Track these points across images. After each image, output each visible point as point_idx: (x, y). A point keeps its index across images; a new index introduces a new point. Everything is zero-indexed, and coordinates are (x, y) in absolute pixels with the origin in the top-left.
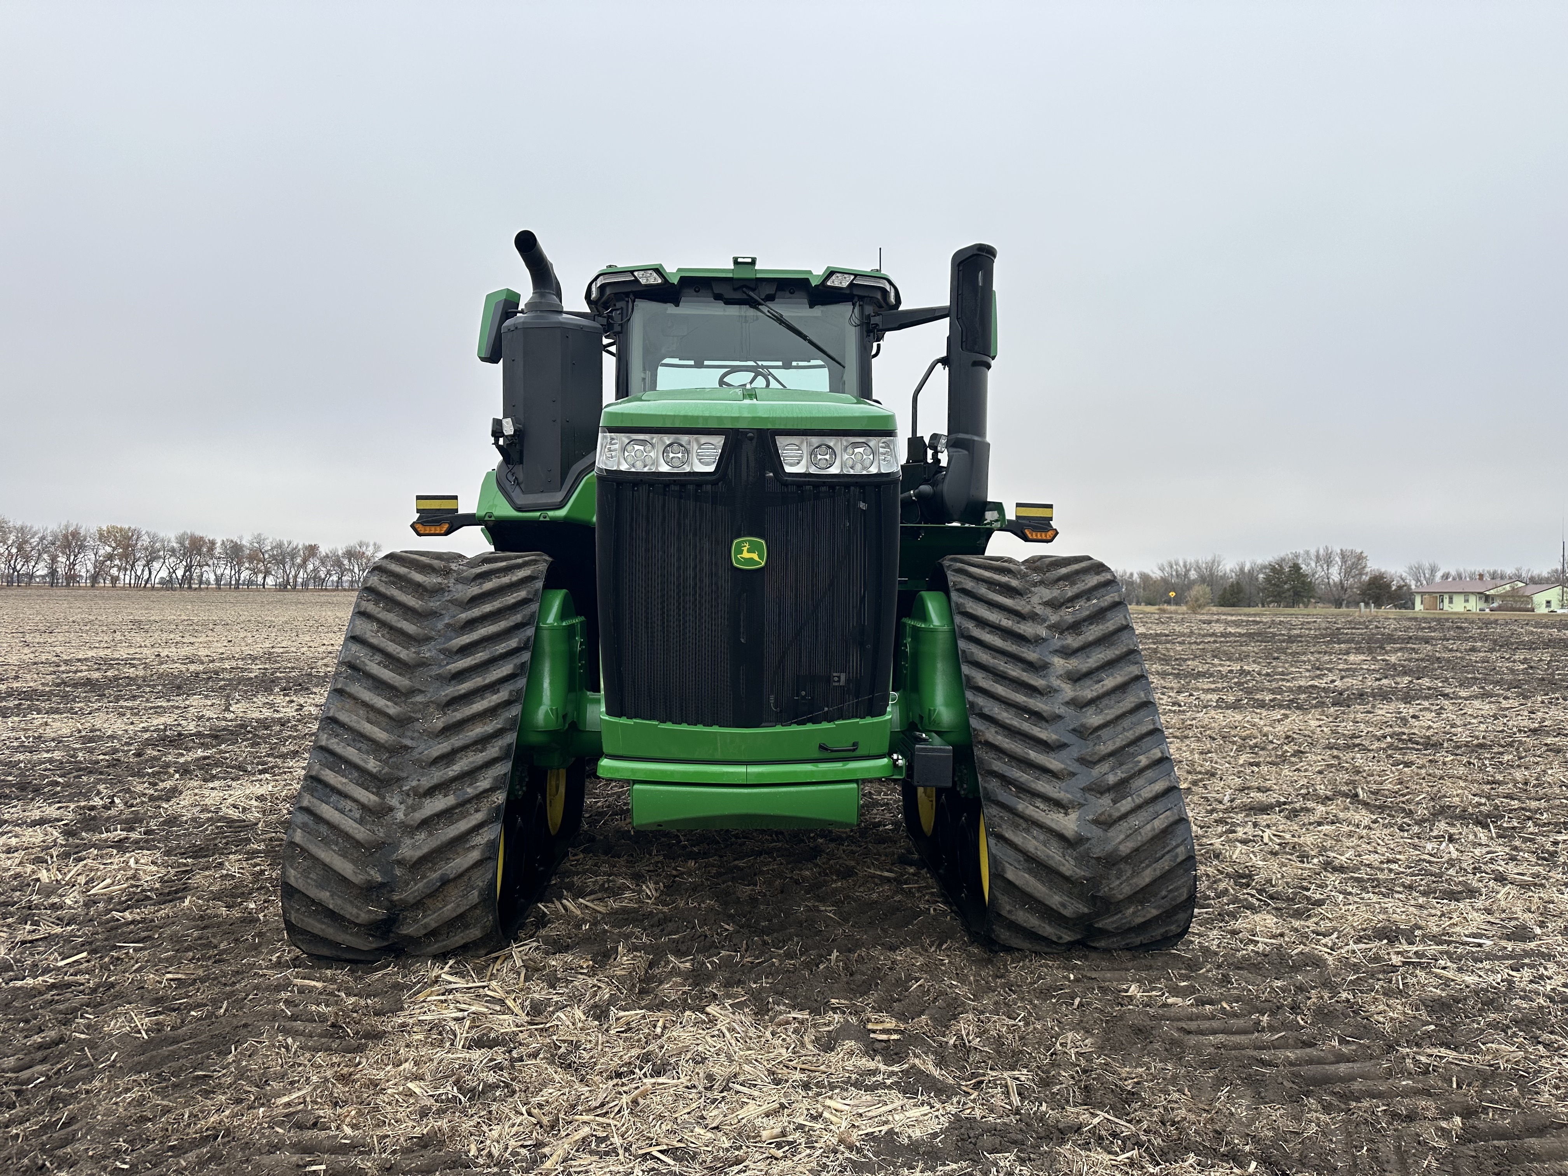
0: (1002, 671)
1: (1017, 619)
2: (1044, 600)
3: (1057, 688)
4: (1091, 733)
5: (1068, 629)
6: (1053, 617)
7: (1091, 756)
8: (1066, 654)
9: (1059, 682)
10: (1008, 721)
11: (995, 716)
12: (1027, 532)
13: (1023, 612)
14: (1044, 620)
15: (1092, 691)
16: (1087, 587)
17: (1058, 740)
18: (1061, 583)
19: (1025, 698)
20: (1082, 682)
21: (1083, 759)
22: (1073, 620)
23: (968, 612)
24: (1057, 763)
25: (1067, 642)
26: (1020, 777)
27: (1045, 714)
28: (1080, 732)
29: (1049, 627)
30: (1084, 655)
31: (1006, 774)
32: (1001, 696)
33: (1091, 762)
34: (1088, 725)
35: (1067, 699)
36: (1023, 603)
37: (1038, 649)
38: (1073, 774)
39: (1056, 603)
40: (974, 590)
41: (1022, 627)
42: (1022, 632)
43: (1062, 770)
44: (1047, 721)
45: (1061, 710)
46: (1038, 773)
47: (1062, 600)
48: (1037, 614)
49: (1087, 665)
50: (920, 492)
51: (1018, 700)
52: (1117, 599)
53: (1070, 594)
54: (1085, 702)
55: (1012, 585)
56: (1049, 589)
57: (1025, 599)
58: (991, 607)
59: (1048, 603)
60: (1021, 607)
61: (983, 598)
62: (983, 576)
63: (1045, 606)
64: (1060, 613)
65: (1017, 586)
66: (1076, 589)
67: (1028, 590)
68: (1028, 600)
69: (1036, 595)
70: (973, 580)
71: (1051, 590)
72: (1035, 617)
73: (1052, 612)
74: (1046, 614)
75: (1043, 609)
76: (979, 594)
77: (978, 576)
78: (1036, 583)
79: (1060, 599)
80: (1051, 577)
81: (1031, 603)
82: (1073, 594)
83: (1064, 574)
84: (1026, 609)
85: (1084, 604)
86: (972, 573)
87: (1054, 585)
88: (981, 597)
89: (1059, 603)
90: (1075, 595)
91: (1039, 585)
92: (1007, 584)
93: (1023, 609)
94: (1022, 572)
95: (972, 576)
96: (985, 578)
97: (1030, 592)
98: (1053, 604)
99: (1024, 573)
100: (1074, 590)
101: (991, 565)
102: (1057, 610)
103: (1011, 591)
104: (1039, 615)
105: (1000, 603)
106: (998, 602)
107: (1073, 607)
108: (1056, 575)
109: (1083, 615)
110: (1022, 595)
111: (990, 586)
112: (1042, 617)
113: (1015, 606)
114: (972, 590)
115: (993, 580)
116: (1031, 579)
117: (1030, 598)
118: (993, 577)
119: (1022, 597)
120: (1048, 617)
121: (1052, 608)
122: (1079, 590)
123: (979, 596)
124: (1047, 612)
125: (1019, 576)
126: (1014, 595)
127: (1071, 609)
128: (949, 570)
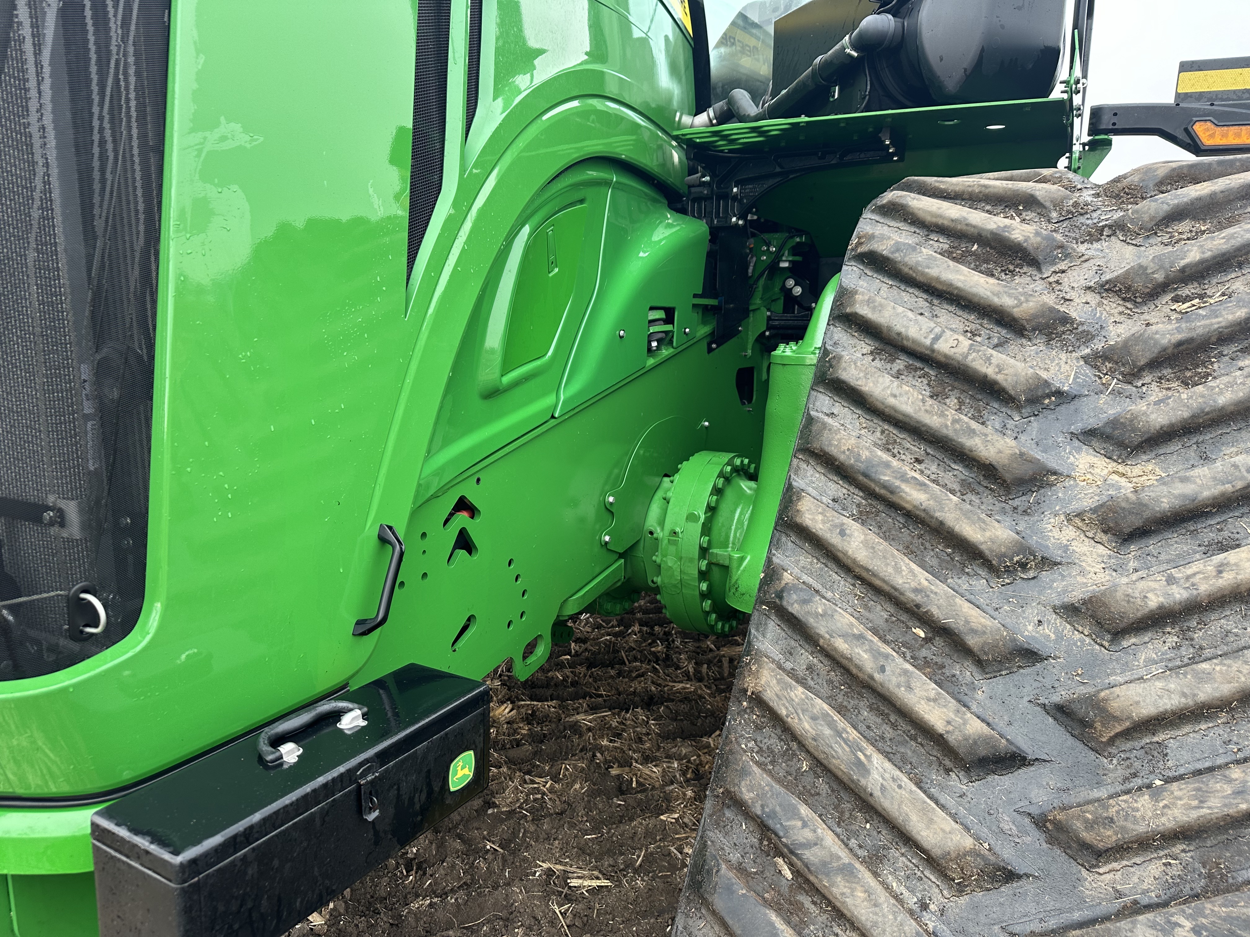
0: (885, 487)
1: (998, 333)
2: (1107, 277)
3: (1056, 555)
4: (1126, 734)
5: (1155, 364)
6: (1121, 329)
7: (1090, 825)
8: (1121, 445)
9: (1070, 532)
10: (841, 645)
11: (811, 621)
12: (1200, 129)
13: (1017, 312)
14: (1087, 337)
15: (1171, 581)
17: (987, 740)
18: (1185, 226)
19: (923, 577)
20: (1152, 545)
21: (1060, 827)
22: (1179, 337)
23: (856, 314)
24: (949, 824)
25: (1141, 407)
26: (808, 845)
27: (972, 641)
28: (1085, 724)
29: (1092, 360)
30: (1192, 453)
31: (770, 823)
32: (854, 561)
33: (1085, 846)
34: (1114, 706)
35: (1076, 595)
36: (1039, 286)
37: (1035, 424)
38: (1010, 876)
39: (1139, 284)
40: (897, 257)
41: (998, 357)
42: (990, 371)
43: (961, 855)
44: (980, 663)
45: (1046, 630)
46: (885, 837)
47: (1160, 277)
48: (1065, 319)
49: (1188, 489)
50: (861, 36)
51: (899, 581)
54: (1134, 614)
55: (1013, 237)
56: (1136, 245)
57: (1044, 276)
58: (936, 302)
59: (1115, 286)
60: (1020, 300)
61: (914, 275)
62: (941, 216)
63: (1104, 295)
64: (1146, 316)
65: (1026, 241)
66: (1223, 238)
67: (1059, 251)
68: (1051, 279)
69: (1085, 265)
70: (918, 231)
71: (1143, 249)
72: (1056, 329)
73: (1121, 313)
74: (1100, 318)
75: (1093, 303)
76: (906, 264)
77: (929, 219)
78: (1102, 230)
79: (1153, 273)
80: (1149, 209)
81: (1059, 287)
82: (1208, 254)
83: (1199, 199)
84: (1031, 304)
85: (1242, 288)
86: (916, 211)
87: (1156, 233)
88: (911, 272)
89: (1150, 286)
90: (1214, 257)
91: (1108, 236)
92: (1000, 235)
93: (1024, 305)
94: (1071, 202)
95: (918, 219)
96: (946, 222)
97: (1067, 256)
98: (1128, 289)
99: (1076, 205)
100: (1215, 243)
101: (987, 191)
102: (1137, 307)
103: (1010, 256)
104: (1071, 321)
105: (957, 288)
106: (951, 285)
107: (1201, 297)
108: (1167, 204)
109: (1219, 323)
110: (1039, 264)
111: (956, 245)
112: (1081, 329)
113: (997, 295)
114: (890, 255)
115: (965, 228)
116: (1089, 222)
117: (1059, 274)
118: (965, 219)
119: (1035, 273)
120: (1102, 327)
121: (1124, 299)
122: (1238, 244)
123: (906, 270)
124: (1102, 314)
125: (1054, 215)
126: (1017, 266)
127: (1188, 304)
128: (873, 211)
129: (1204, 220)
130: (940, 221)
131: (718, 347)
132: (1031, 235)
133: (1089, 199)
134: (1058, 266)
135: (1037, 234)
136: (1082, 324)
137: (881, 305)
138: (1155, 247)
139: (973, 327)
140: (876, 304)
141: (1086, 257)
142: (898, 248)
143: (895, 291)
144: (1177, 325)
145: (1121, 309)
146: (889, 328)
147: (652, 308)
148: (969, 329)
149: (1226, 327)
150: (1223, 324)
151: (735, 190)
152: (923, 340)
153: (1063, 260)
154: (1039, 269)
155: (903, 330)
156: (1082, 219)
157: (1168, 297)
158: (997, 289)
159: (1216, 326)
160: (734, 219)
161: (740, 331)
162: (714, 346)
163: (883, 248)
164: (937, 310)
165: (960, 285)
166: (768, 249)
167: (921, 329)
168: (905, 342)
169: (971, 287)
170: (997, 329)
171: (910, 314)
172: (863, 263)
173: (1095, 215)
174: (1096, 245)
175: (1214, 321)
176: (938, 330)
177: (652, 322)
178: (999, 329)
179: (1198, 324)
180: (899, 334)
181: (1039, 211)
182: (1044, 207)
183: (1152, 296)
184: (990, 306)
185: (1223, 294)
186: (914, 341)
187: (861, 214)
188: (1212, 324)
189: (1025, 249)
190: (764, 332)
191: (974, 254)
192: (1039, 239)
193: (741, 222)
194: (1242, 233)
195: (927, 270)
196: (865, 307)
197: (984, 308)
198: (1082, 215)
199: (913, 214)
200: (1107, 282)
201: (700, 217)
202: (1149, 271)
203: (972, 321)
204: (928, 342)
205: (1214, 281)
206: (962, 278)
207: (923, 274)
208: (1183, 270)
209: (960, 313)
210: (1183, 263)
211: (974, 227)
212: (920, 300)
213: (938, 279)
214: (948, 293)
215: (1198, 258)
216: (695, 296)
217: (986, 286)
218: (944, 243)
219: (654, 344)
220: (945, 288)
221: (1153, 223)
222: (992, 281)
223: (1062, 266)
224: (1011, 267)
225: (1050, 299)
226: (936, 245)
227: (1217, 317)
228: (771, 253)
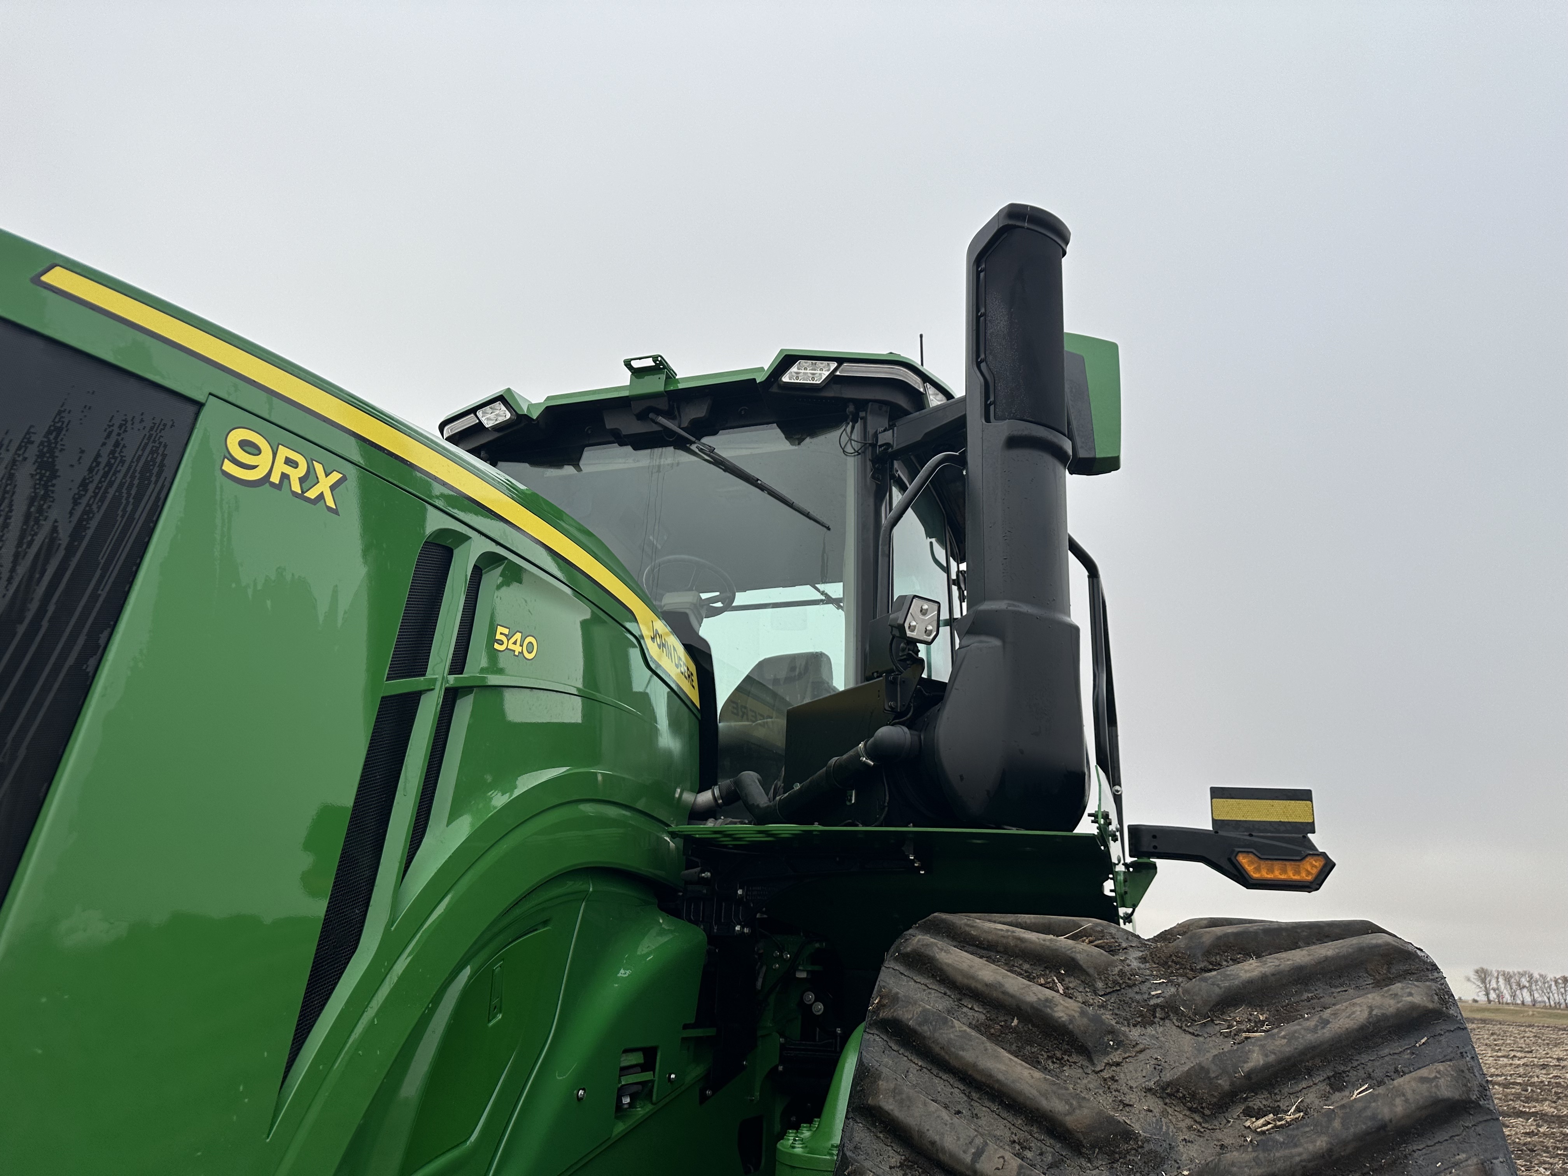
1: (1052, 1147)
2: (1168, 1076)
6: (1193, 1151)
12: (1245, 861)
13: (1070, 1121)
16: (1327, 1033)
18: (1242, 1013)
23: (880, 1109)
36: (1092, 1082)
39: (1204, 1091)
47: (1224, 1083)
48: (1128, 1134)
50: (877, 745)
52: (1446, 1090)
53: (1256, 1059)
55: (1057, 1015)
56: (1193, 1034)
57: (1098, 1069)
58: (975, 1095)
59: (1178, 1091)
60: (1072, 1104)
61: (947, 1057)
62: (973, 978)
63: (1167, 1101)
64: (1218, 1135)
65: (1071, 1021)
66: (1284, 1037)
67: (1110, 1037)
68: (1106, 1074)
69: (1141, 1056)
70: (949, 993)
71: (1201, 1039)
72: (1118, 1147)
73: (1190, 1128)
74: (1167, 1133)
75: (1157, 1111)
76: (936, 1042)
77: (959, 978)
78: (1155, 1012)
79: (1217, 1078)
80: (1200, 990)
81: (1115, 1086)
82: (1272, 1058)
83: (1251, 982)
84: (1086, 1111)
85: (1317, 1102)
86: (945, 967)
87: (1212, 1021)
88: (943, 1053)
89: (1216, 1094)
90: (1279, 1062)
91: (1161, 1019)
92: (1041, 1011)
93: (1078, 1112)
94: (1116, 970)
95: (948, 977)
96: (979, 986)
97: (1119, 1044)
98: (1193, 1096)
99: (1122, 973)
100: (1277, 1043)
101: (1023, 945)
102: (1207, 1122)
103: (1055, 1038)
104: (1136, 1137)
105: (998, 1081)
106: (990, 1076)
107: (1276, 1111)
108: (1218, 985)
109: (1300, 1154)
110: (1089, 1052)
111: (994, 1016)
112: (1147, 1147)
113: (1045, 1095)
114: (917, 1027)
115: (1001, 996)
116: (1138, 997)
117: (1114, 1068)
118: (1001, 985)
119: (1086, 1063)
120: (1171, 1147)
121: (1190, 1109)
122: (1300, 1047)
123: (937, 1049)
124: (1168, 1127)
125: (1100, 985)
126: (1065, 1053)
127: (1261, 1121)
128: (896, 959)
129: (1261, 1007)
130: (973, 984)
131: (713, 1094)
132: (1077, 1015)
133: (1135, 964)
134: (1112, 1056)
135: (1083, 1013)
136: (1147, 1140)
137: (909, 1098)
138: (1214, 1038)
139: (1021, 1135)
140: (904, 1096)
141: (1141, 1046)
142: (926, 1015)
143: (926, 1075)
144: (1254, 1154)
145: (1189, 1122)
146: (921, 1134)
147: (626, 1051)
148: (1016, 1139)
149: (1309, 1161)
150: (1305, 1156)
151: (740, 892)
152: (962, 1155)
153: (1116, 1049)
154: (1091, 1060)
155: (937, 1138)
156: (1131, 993)
157: (1239, 1110)
158: (1045, 1086)
159: (1298, 1159)
160: (738, 928)
161: (744, 1067)
162: (708, 1092)
163: (909, 1016)
164: (978, 1108)
165: (1001, 1077)
166: (781, 956)
167: (958, 1139)
168: (941, 1155)
169: (1013, 1082)
170: (1049, 1141)
171: (945, 1114)
172: (887, 1032)
173: (1144, 988)
174: (1150, 1030)
175: (1295, 1151)
176: (979, 1141)
177: (624, 1070)
178: (1052, 1141)
179: (1277, 1154)
180: (933, 1143)
181: (1083, 978)
182: (1088, 974)
183: (1221, 1107)
184: (1038, 1110)
185: (1298, 1110)
186: (952, 1156)
187: (882, 961)
188: (1292, 1157)
189: (1072, 1032)
190: (776, 1067)
191: (1015, 1030)
192: (1085, 1021)
193: (746, 930)
194: (1303, 1032)
195: (961, 1053)
196: (891, 1100)
197: (1031, 1112)
198: (1130, 987)
199: (941, 970)
200: (1169, 1084)
201: (696, 923)
202: (1213, 1075)
203: (1018, 1129)
204: (968, 1158)
205: (1285, 1091)
206: (1003, 1068)
207: (957, 1057)
208: (1248, 1076)
209: (1004, 1114)
210: (1248, 1066)
211: (1012, 996)
212: (956, 1093)
213: (975, 1066)
214: (988, 1086)
215: (1262, 1062)
216: (686, 1027)
217: (1031, 1081)
218: (978, 1014)
219: (626, 1100)
220: (983, 1080)
221: (1208, 1008)
222: (1037, 1074)
223: (1116, 1057)
224: (1058, 1054)
225: (1104, 1103)
226: (970, 1013)
227: (1296, 1146)
228: (786, 960)
